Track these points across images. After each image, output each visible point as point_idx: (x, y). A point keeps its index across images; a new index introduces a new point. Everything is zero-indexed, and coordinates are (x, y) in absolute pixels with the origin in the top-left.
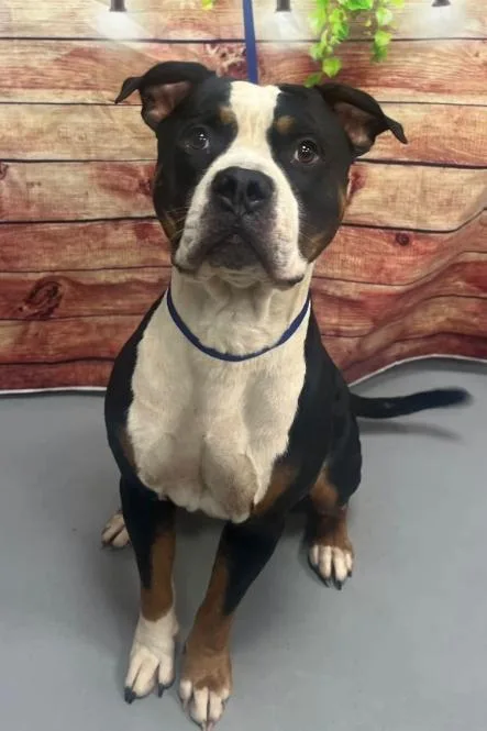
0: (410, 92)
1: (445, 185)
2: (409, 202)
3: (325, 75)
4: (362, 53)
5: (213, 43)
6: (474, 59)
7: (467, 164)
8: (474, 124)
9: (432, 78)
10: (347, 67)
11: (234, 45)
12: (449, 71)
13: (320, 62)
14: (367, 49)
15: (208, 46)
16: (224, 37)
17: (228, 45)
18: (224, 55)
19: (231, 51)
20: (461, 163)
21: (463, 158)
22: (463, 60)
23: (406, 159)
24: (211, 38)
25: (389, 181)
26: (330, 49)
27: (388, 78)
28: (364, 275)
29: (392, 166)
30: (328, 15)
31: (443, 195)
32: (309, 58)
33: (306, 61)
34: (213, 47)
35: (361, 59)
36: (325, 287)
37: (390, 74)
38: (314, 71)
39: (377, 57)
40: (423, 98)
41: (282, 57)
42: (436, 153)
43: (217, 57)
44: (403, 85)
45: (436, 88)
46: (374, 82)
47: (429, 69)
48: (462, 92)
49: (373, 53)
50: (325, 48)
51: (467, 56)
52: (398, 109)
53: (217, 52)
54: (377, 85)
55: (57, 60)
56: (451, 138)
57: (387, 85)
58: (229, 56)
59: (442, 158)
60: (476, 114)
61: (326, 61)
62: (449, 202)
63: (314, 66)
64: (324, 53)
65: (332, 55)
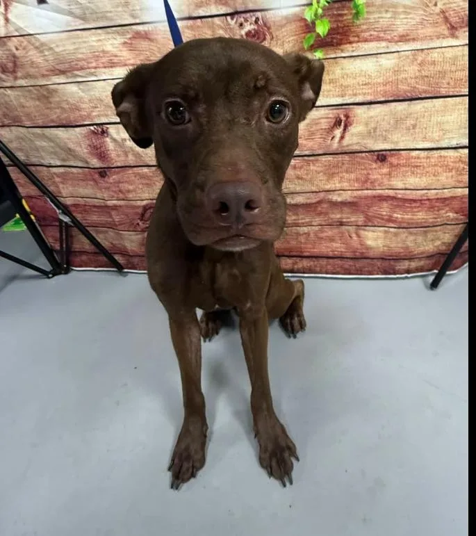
0: (384, 44)
1: (411, 114)
2: (386, 131)
3: (318, 35)
4: (346, 12)
5: (232, 15)
6: (433, 8)
7: (428, 96)
8: (434, 63)
9: (401, 30)
10: (335, 26)
11: (248, 15)
12: (413, 22)
13: (313, 23)
14: (349, 8)
15: (229, 18)
16: (239, 10)
17: (244, 15)
18: (241, 25)
19: (246, 20)
20: (423, 96)
21: (425, 92)
22: (425, 11)
23: (383, 99)
24: (230, 11)
25: (372, 117)
26: (320, 11)
27: (366, 35)
28: (356, 185)
29: (373, 106)
31: (410, 122)
32: (305, 20)
33: (303, 24)
34: (232, 19)
35: (345, 18)
36: (330, 197)
37: (368, 30)
38: (309, 32)
39: (357, 15)
40: (394, 48)
41: (284, 22)
42: (405, 91)
43: (237, 27)
44: (379, 39)
45: (404, 38)
46: (356, 39)
47: (398, 22)
48: (424, 38)
49: (354, 11)
50: (317, 10)
51: (428, 6)
52: (375, 59)
53: (236, 22)
54: (358, 42)
56: (416, 78)
57: (366, 40)
58: (245, 24)
59: (409, 95)
60: (435, 55)
61: (318, 22)
62: (414, 126)
63: (309, 27)
64: (316, 15)
65: (322, 16)
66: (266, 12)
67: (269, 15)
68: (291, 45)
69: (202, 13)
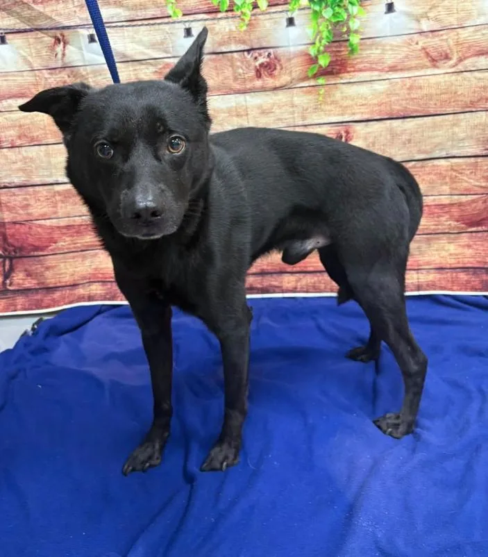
0: (376, 73)
1: (405, 130)
2: (383, 145)
3: (321, 67)
4: (343, 49)
5: (248, 51)
6: (416, 46)
7: (419, 114)
8: (420, 88)
9: (390, 62)
10: (334, 59)
11: (262, 51)
12: (400, 57)
13: (316, 57)
14: (346, 46)
15: (246, 53)
16: (255, 47)
17: (258, 51)
18: (256, 58)
19: (260, 55)
20: (414, 115)
21: (416, 111)
22: (409, 48)
23: (378, 117)
24: (247, 48)
25: (369, 133)
26: (322, 48)
27: (361, 66)
29: (371, 123)
30: (319, 26)
31: (404, 137)
32: (310, 55)
33: (308, 58)
34: (249, 54)
35: (343, 53)
37: (362, 62)
38: (313, 64)
39: (352, 51)
40: (387, 76)
41: (293, 56)
42: (398, 111)
43: (252, 60)
44: (371, 69)
45: (393, 69)
46: (352, 69)
47: (387, 57)
48: (409, 69)
49: (350, 49)
50: (319, 48)
51: (411, 45)
52: (370, 85)
53: (252, 56)
54: (354, 71)
55: (156, 72)
56: (406, 100)
57: (361, 70)
58: (259, 58)
59: (402, 114)
60: (421, 81)
61: (320, 57)
62: (409, 141)
63: (313, 60)
64: (318, 51)
65: (323, 52)
66: (277, 49)
67: (280, 51)
68: (298, 73)
69: (224, 49)
